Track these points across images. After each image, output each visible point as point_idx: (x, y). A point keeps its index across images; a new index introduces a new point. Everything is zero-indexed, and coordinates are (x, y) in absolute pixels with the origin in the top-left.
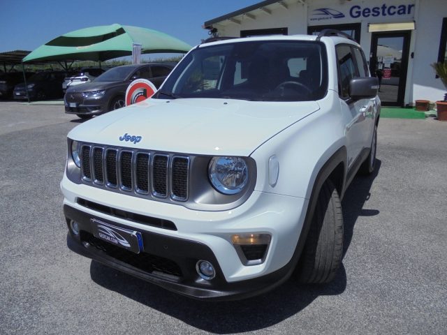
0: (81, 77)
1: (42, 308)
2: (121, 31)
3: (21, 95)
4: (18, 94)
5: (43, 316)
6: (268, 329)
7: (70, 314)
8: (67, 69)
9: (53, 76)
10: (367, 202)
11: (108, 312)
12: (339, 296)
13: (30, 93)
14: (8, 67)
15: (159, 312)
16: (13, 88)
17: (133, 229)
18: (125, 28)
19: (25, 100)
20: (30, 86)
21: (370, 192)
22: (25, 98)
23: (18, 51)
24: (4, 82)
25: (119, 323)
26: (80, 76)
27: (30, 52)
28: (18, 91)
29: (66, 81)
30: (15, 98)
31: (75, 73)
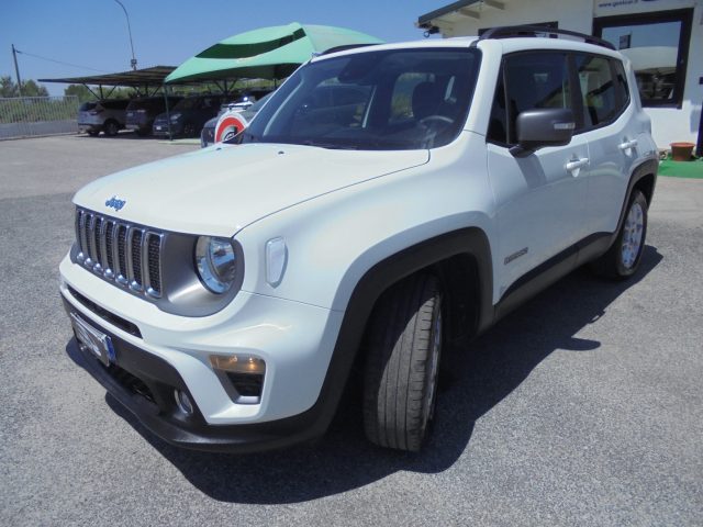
0: (245, 104)
1: (26, 427)
2: (300, 34)
3: (164, 130)
4: (159, 128)
5: (21, 437)
6: (290, 506)
7: (52, 439)
8: (226, 92)
9: (207, 101)
10: (588, 327)
11: (99, 444)
12: (434, 475)
13: (173, 128)
14: (152, 90)
15: (159, 455)
16: (153, 121)
17: (103, 330)
18: (307, 29)
19: (167, 138)
20: (175, 117)
21: (607, 309)
22: (167, 133)
23: (159, 67)
24: (143, 111)
25: (101, 462)
26: (242, 101)
27: (174, 68)
28: (158, 124)
29: (223, 109)
30: (155, 134)
31: (235, 97)
